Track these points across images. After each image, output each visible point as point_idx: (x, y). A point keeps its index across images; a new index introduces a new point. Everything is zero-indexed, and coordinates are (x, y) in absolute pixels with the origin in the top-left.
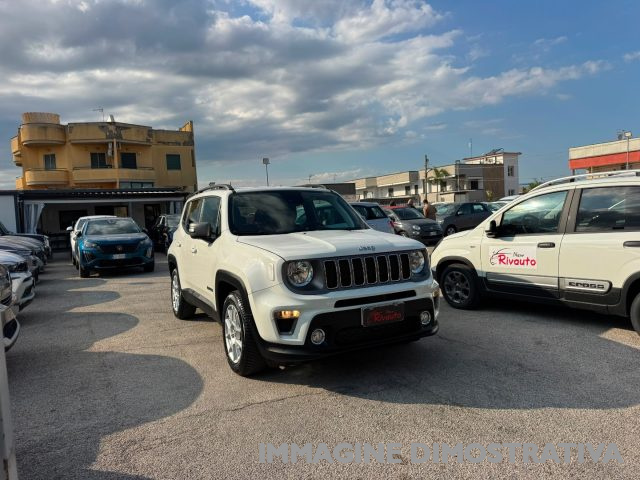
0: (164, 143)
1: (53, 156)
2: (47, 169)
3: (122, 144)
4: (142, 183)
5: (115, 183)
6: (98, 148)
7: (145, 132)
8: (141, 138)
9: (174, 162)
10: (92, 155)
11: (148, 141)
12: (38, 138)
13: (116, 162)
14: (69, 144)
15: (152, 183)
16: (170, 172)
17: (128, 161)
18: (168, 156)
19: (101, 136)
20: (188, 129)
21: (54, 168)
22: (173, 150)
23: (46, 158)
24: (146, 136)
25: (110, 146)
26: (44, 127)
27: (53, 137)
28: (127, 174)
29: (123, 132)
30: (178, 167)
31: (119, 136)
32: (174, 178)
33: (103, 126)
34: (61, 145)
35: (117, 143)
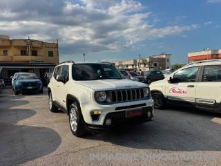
0: (47, 47)
1: (7, 51)
2: (4, 55)
3: (32, 47)
4: (39, 61)
5: (29, 61)
6: (23, 48)
8: (39, 45)
9: (51, 54)
10: (21, 51)
11: (42, 46)
12: (1, 44)
13: (30, 53)
14: (12, 46)
15: (43, 61)
16: (49, 58)
17: (34, 53)
18: (49, 52)
19: (25, 44)
20: (56, 42)
21: (7, 55)
22: (50, 50)
23: (4, 52)
24: (41, 44)
25: (28, 48)
26: (3, 40)
27: (6, 44)
28: (34, 58)
29: (33, 43)
30: (52, 56)
31: (31, 44)
32: (51, 60)
33: (25, 40)
34: (10, 47)
35: (30, 47)
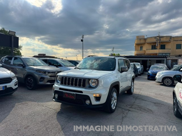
0: (176, 41)
1: (142, 47)
2: (140, 50)
3: (161, 42)
4: (166, 54)
5: (157, 54)
6: (154, 44)
7: (169, 38)
8: (167, 40)
10: (152, 46)
11: (170, 40)
12: (139, 42)
13: (158, 47)
14: (146, 43)
15: (170, 54)
16: (177, 50)
17: (163, 47)
18: (177, 45)
19: (154, 40)
21: (142, 50)
22: (179, 43)
23: (141, 47)
24: (169, 39)
25: (157, 43)
26: (140, 39)
27: (142, 42)
28: (161, 51)
29: (161, 39)
30: (180, 48)
32: (178, 52)
33: (155, 38)
34: (144, 44)
35: (159, 42)
